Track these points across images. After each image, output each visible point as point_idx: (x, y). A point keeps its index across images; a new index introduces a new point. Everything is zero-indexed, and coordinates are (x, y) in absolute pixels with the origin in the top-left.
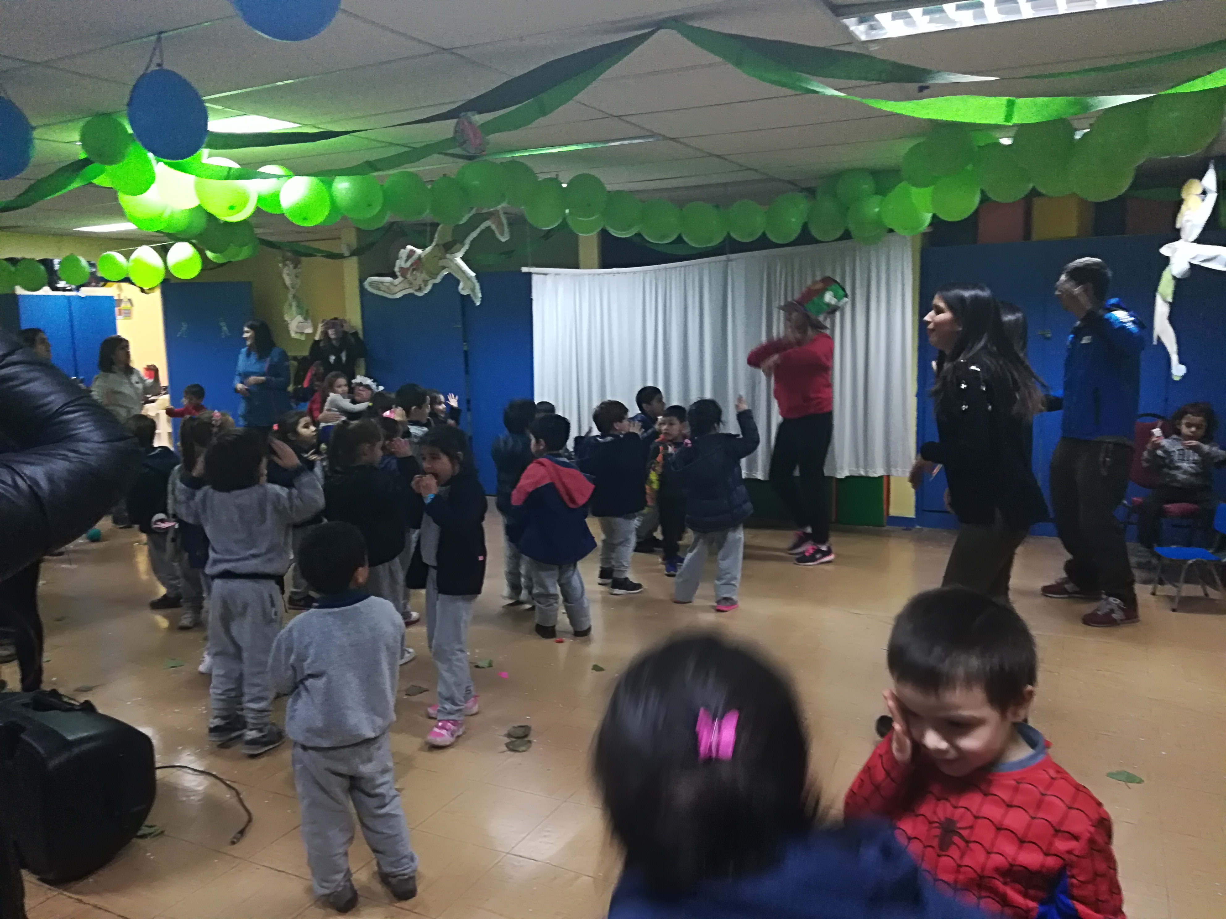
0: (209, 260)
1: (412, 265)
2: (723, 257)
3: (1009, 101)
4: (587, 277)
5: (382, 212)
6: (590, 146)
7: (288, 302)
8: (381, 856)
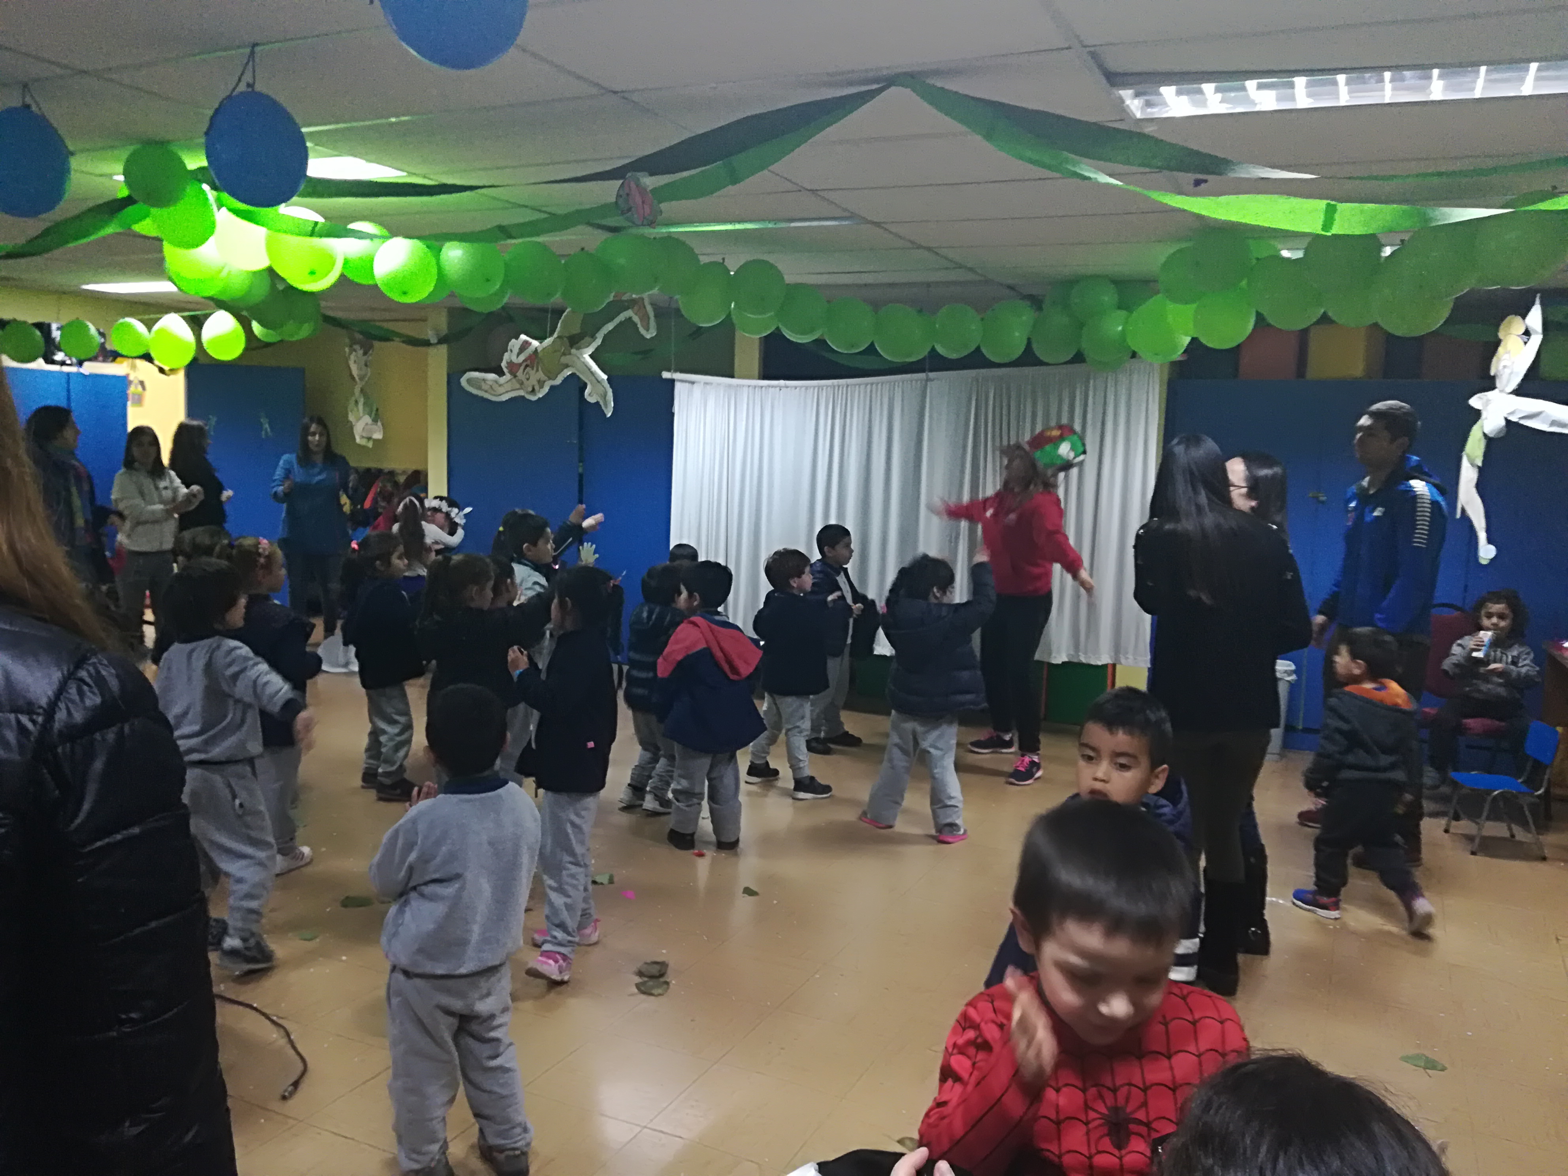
0: (255, 336)
1: (524, 361)
2: (922, 376)
3: (1328, 205)
4: (745, 389)
5: (502, 291)
6: (770, 226)
7: (353, 399)
8: (485, 1122)
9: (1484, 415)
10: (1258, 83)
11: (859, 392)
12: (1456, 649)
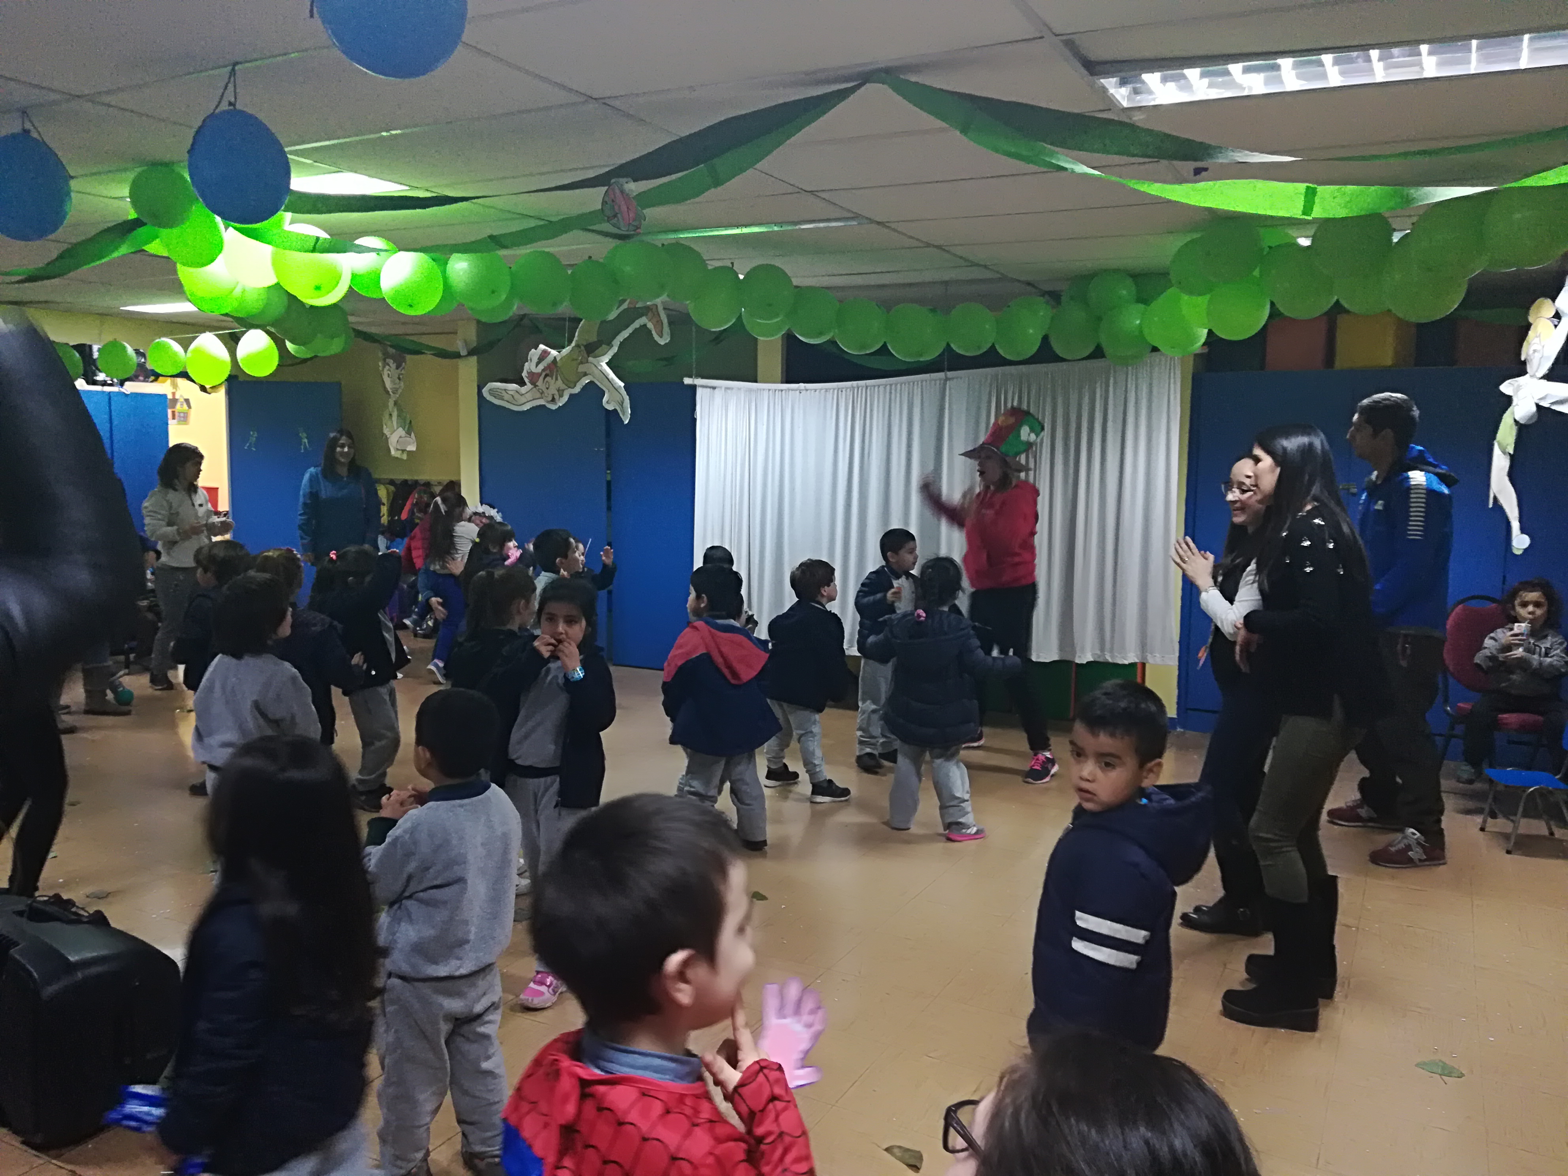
0: (289, 353)
1: (543, 370)
2: (941, 375)
3: (1308, 188)
4: (767, 394)
5: (509, 301)
7: (388, 413)
9: (1515, 401)
10: (1244, 67)
11: (879, 391)
12: (1488, 642)
